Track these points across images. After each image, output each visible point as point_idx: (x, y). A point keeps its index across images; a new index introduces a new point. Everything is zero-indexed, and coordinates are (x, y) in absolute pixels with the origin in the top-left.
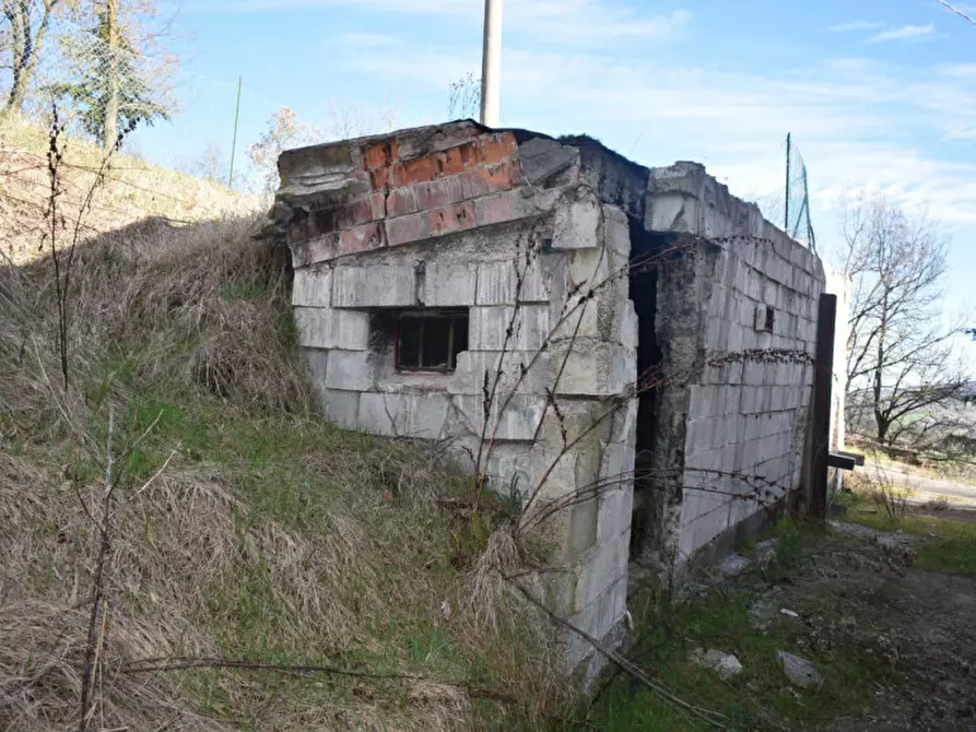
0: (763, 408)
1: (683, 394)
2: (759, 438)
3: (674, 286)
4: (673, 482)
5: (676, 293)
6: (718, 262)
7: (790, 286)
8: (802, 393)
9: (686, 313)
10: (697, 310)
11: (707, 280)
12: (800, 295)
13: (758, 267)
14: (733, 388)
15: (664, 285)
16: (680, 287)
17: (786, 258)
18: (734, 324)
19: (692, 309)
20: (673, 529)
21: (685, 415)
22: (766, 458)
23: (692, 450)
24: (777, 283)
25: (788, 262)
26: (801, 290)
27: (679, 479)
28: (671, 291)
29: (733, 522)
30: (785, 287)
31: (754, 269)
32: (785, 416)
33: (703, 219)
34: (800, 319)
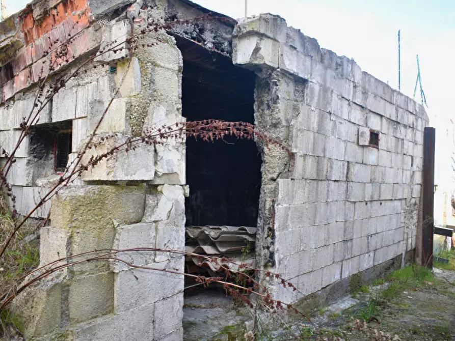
0: (372, 197)
1: (273, 186)
2: (371, 217)
3: (265, 106)
4: (266, 251)
5: (267, 112)
6: (307, 91)
7: (394, 119)
8: (412, 189)
9: (275, 126)
10: (284, 123)
11: (296, 103)
12: (405, 126)
13: (358, 101)
14: (336, 183)
15: (259, 107)
16: (269, 107)
17: (389, 100)
18: (332, 139)
19: (279, 123)
20: (268, 286)
21: (273, 201)
22: (378, 231)
23: (284, 227)
24: (382, 116)
25: (391, 103)
26: (406, 123)
27: (271, 249)
28: (263, 110)
29: (346, 275)
30: (389, 119)
31: (355, 103)
32: (398, 203)
33: (282, 55)
34: (405, 142)
